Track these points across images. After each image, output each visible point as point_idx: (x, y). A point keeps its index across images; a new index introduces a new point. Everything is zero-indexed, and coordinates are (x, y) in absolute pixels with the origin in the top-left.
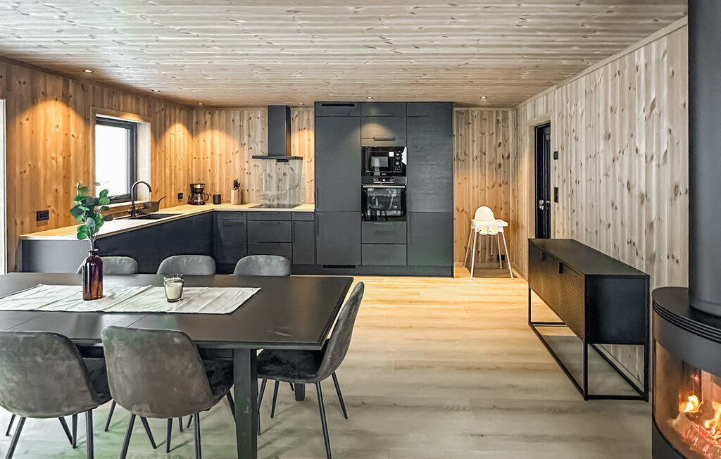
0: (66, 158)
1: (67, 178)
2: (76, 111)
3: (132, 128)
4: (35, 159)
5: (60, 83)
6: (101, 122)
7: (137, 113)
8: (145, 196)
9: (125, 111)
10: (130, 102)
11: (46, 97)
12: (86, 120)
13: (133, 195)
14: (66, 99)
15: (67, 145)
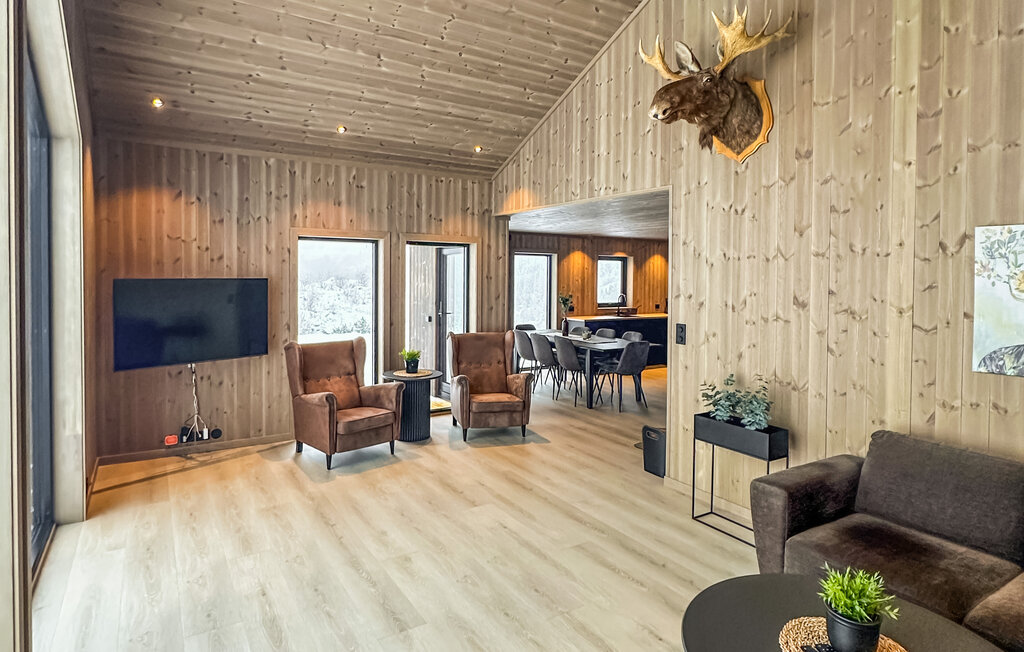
0: (583, 280)
1: (583, 290)
2: (588, 254)
3: (624, 261)
4: (569, 281)
5: (580, 241)
6: (600, 258)
7: (624, 251)
8: (630, 304)
9: (616, 251)
10: (620, 245)
11: (574, 250)
12: (593, 259)
13: (624, 303)
14: (583, 250)
15: (583, 273)
